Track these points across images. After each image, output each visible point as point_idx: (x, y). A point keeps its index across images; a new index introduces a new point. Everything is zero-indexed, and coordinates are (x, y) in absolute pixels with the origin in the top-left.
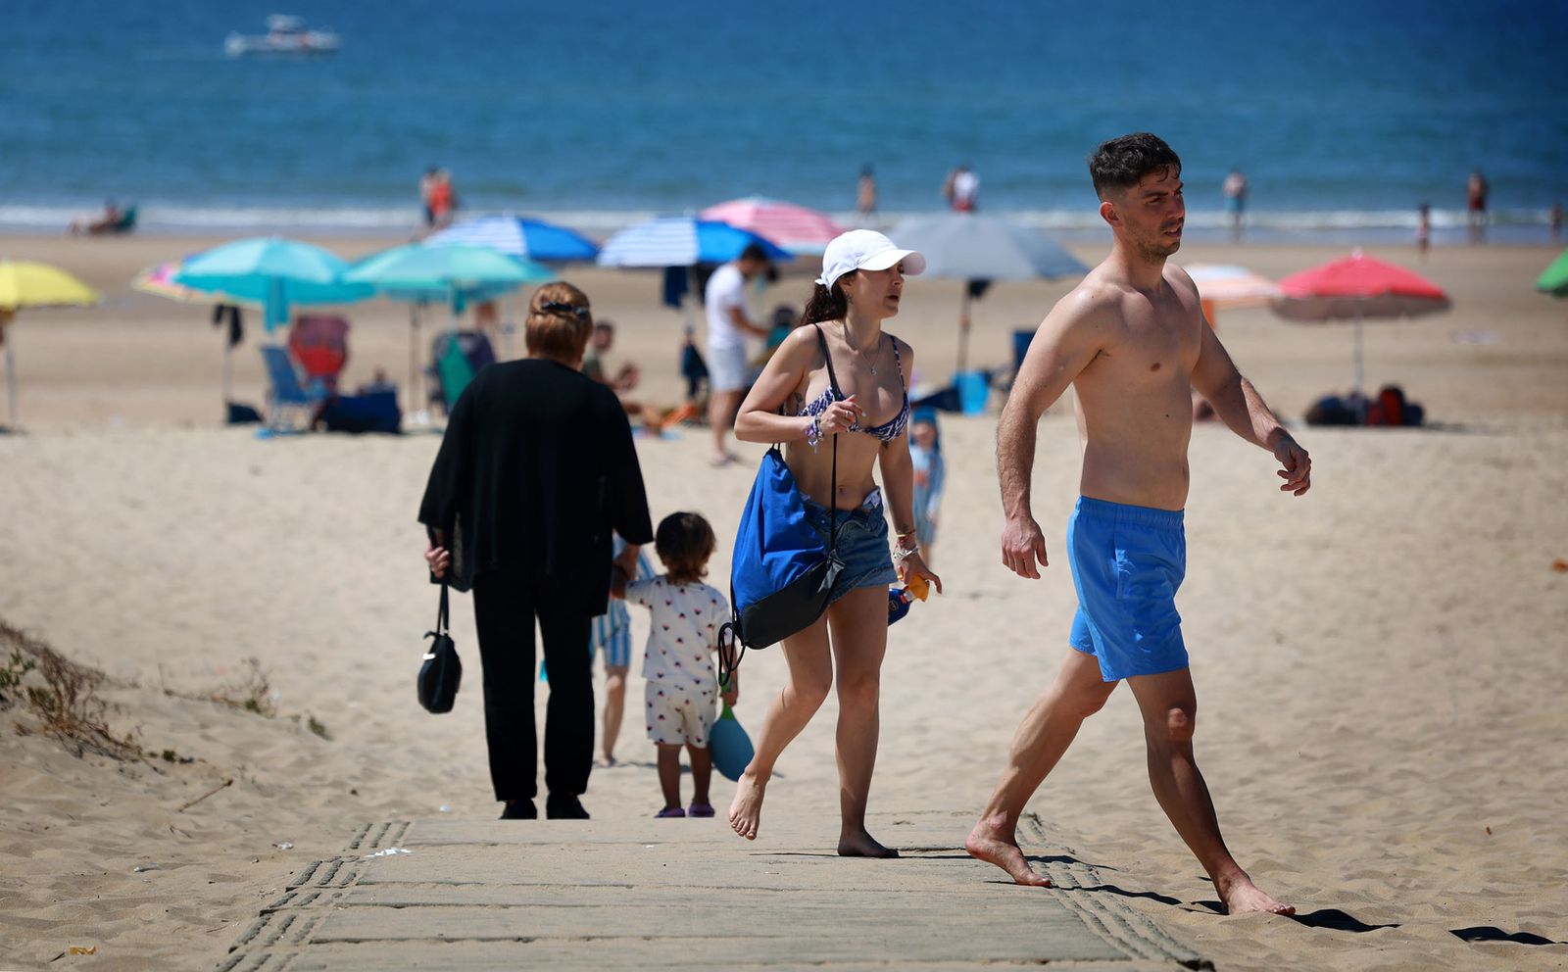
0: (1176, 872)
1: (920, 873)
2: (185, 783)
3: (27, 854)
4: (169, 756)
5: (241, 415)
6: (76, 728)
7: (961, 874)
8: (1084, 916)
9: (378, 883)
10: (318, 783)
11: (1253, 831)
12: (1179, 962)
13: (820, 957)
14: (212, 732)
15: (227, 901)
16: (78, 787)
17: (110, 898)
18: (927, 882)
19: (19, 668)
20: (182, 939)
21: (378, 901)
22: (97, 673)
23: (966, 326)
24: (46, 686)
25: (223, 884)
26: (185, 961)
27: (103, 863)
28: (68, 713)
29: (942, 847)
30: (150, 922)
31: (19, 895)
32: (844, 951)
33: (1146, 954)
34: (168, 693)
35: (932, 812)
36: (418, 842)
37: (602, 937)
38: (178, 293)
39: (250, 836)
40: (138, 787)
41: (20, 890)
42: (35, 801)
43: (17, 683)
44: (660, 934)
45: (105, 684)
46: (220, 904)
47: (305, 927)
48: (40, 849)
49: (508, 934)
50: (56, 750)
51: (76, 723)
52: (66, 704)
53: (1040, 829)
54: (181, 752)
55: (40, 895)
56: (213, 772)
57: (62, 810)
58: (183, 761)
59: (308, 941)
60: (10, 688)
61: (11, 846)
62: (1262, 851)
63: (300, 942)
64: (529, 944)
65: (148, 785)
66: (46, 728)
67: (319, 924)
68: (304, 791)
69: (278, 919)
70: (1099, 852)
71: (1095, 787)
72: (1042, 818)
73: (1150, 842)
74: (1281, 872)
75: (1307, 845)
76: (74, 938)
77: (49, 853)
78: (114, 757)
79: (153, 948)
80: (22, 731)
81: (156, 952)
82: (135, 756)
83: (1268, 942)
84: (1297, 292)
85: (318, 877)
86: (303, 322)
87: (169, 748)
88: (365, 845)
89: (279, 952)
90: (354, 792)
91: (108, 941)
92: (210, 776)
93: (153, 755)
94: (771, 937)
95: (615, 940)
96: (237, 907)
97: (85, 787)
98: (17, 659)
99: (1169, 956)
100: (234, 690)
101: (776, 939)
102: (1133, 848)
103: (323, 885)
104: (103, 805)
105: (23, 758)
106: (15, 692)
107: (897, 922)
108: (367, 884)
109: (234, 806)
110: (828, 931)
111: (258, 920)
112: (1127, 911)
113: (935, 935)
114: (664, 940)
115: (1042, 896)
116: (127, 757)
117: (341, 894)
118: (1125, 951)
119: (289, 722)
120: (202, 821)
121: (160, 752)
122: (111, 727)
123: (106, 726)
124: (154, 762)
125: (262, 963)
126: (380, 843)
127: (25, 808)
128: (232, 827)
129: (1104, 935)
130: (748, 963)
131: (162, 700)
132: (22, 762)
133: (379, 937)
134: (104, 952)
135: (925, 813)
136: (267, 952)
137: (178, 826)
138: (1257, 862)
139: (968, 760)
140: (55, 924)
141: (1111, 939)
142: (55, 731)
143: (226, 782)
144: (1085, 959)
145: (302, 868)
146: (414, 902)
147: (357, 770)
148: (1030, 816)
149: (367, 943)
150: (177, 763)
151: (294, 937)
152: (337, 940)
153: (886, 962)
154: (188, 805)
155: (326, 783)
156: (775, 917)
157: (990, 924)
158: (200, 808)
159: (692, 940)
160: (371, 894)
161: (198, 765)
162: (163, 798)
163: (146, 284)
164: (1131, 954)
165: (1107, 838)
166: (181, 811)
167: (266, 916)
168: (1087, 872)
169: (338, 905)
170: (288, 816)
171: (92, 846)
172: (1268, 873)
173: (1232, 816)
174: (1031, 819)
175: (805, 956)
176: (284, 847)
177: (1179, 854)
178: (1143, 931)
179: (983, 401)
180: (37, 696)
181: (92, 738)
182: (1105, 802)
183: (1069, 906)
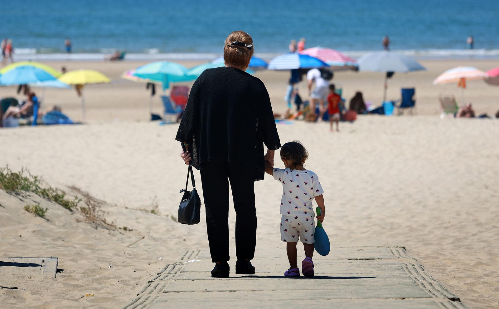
0: (450, 266)
1: (365, 267)
2: (130, 237)
3: (76, 262)
4: (125, 229)
5: (155, 117)
6: (95, 220)
7: (378, 267)
8: (417, 282)
9: (187, 272)
10: (173, 237)
11: (476, 252)
12: (448, 298)
13: (329, 297)
14: (139, 220)
15: (138, 278)
16: (95, 239)
17: (101, 277)
18: (367, 270)
19: (77, 201)
20: (123, 291)
21: (187, 278)
22: (104, 202)
23: (386, 87)
24: (86, 206)
25: (138, 272)
26: (123, 298)
27: (101, 265)
28: (92, 215)
29: (372, 258)
30: (113, 285)
31: (71, 276)
32: (338, 295)
33: (437, 296)
34: (126, 208)
35: (370, 246)
36: (203, 257)
37: (258, 290)
38: (135, 79)
39: (149, 255)
40: (115, 239)
41: (72, 275)
42: (81, 244)
43: (76, 206)
44: (277, 289)
45: (106, 205)
46: (136, 279)
47: (162, 287)
48: (80, 260)
49: (228, 289)
50: (89, 227)
51: (95, 218)
52: (92, 212)
53: (405, 252)
54: (129, 227)
55: (78, 276)
56: (139, 234)
57: (89, 247)
58: (130, 230)
59: (163, 292)
60: (75, 207)
61: (71, 259)
62: (479, 258)
63: (160, 292)
64: (235, 292)
65: (118, 238)
66: (86, 220)
67: (167, 286)
68: (169, 240)
69: (153, 284)
70: (425, 260)
71: (425, 237)
72: (406, 248)
73: (442, 256)
74: (485, 266)
75: (494, 256)
76: (88, 291)
77: (83, 262)
78: (107, 229)
79: (113, 294)
80: (78, 221)
81: (114, 295)
82: (114, 229)
83: (478, 290)
84: (493, 75)
85: (168, 270)
86: (175, 88)
87: (125, 226)
88: (186, 258)
89: (153, 296)
90: (184, 240)
91: (99, 292)
92: (138, 235)
93: (120, 228)
94: (314, 290)
95: (263, 291)
96: (141, 280)
97: (97, 239)
98: (76, 198)
99: (445, 296)
100: (147, 207)
101: (315, 291)
102: (435, 258)
103: (170, 272)
104: (103, 245)
105: (78, 230)
106: (76, 208)
107: (356, 284)
108: (184, 272)
109: (146, 245)
110: (332, 288)
111: (147, 284)
112: (432, 280)
113: (368, 289)
114: (279, 291)
115: (404, 275)
116: (111, 229)
117: (175, 276)
118: (431, 295)
119: (165, 217)
120: (134, 250)
121: (122, 227)
122: (107, 219)
123: (105, 219)
124: (120, 231)
125: (147, 299)
126: (191, 257)
127: (78, 246)
128: (144, 252)
129: (424, 289)
130: (305, 299)
131: (124, 210)
132: (78, 231)
133: (185, 290)
134: (97, 295)
135: (368, 247)
136: (149, 296)
137: (127, 252)
138: (477, 263)
139: (384, 228)
140: (82, 286)
141: (426, 290)
142: (88, 221)
143: (143, 237)
144: (417, 298)
145: (163, 267)
146: (198, 278)
147: (186, 233)
148: (402, 247)
149: (182, 292)
150: (128, 231)
151: (158, 291)
152: (172, 292)
153: (351, 299)
154: (130, 245)
155: (176, 237)
156: (316, 283)
157: (387, 285)
158: (134, 246)
159: (288, 291)
160: (184, 276)
161: (134, 232)
162: (123, 243)
163: (125, 76)
164: (433, 296)
165: (428, 254)
166: (128, 247)
167: (150, 283)
168: (420, 267)
169: (174, 280)
170: (163, 248)
171: (98, 259)
172: (480, 266)
173: (470, 246)
174: (403, 248)
175: (324, 296)
176: (160, 259)
177: (451, 260)
178: (437, 287)
179: (392, 110)
180: (83, 210)
181: (101, 223)
182: (428, 242)
183: (413, 279)
